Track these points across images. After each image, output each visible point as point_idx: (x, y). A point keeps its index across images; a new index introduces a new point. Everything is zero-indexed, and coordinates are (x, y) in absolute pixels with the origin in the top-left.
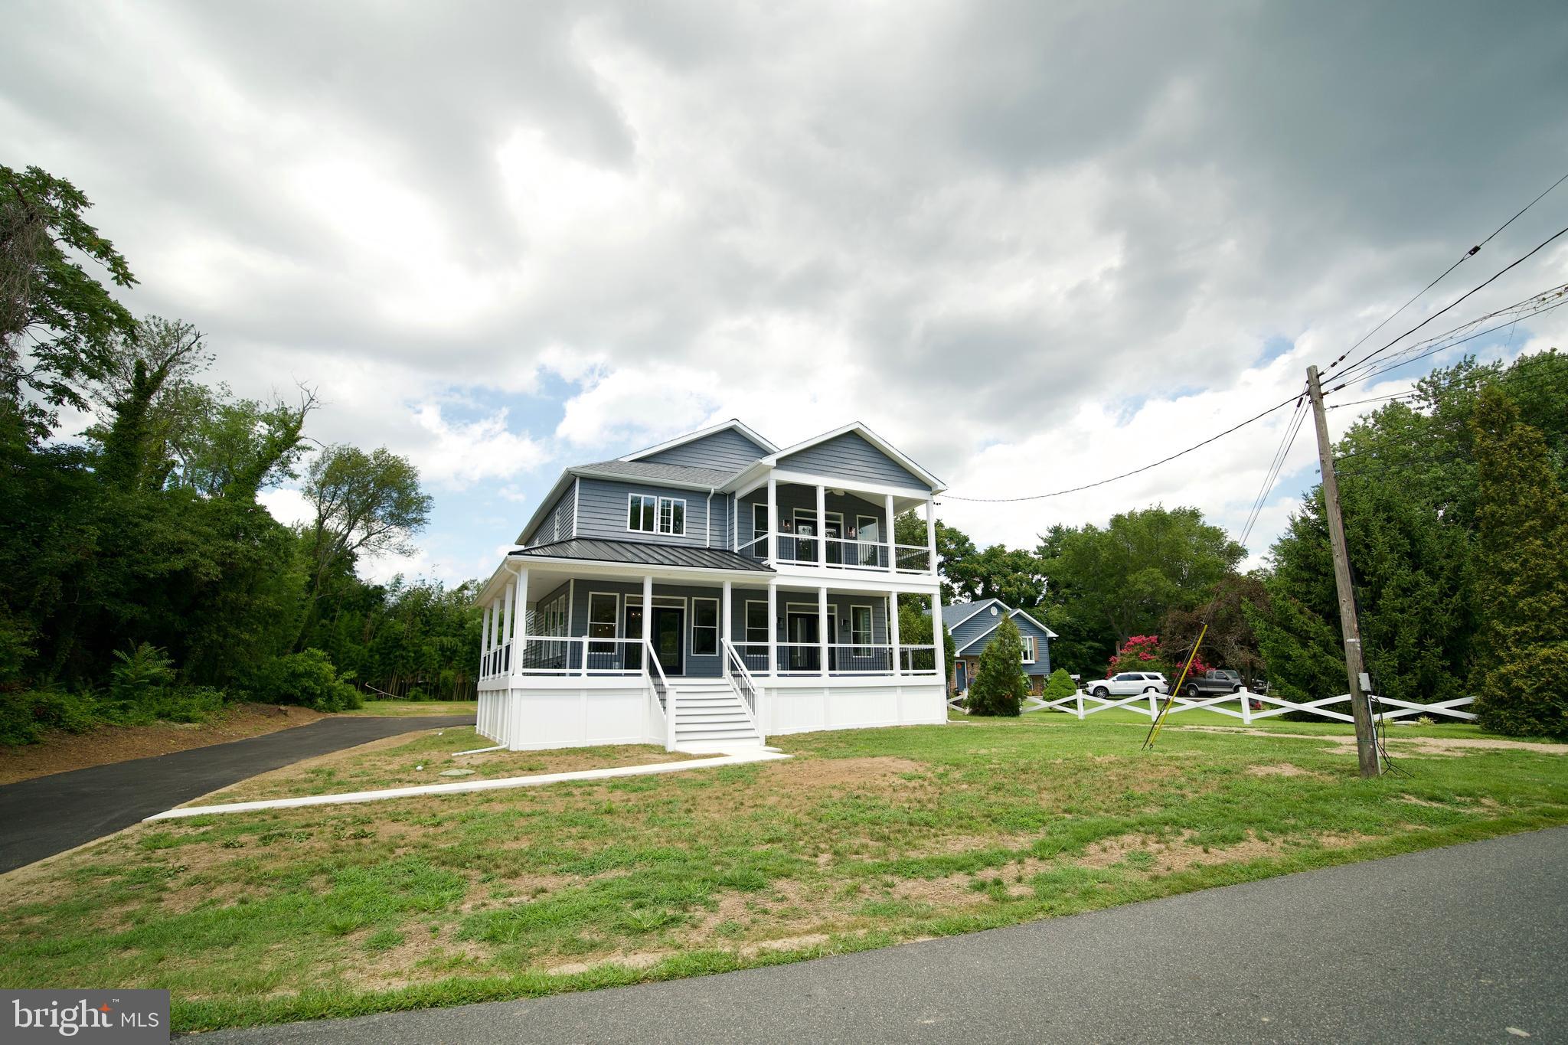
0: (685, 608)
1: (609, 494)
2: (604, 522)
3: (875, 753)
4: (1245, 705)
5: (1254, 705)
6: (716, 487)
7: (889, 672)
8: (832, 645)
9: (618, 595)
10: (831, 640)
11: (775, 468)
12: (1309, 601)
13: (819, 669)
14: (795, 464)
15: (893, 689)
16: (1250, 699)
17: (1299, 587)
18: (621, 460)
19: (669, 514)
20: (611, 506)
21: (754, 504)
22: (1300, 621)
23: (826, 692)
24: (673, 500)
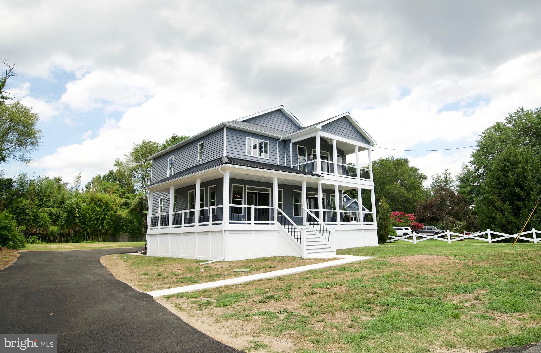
0: (270, 193)
1: (238, 136)
2: (236, 150)
3: (412, 254)
4: (489, 236)
5: (493, 236)
6: (283, 137)
7: (358, 223)
8: (324, 210)
9: (243, 186)
10: (324, 208)
11: (320, 130)
12: (500, 196)
13: (336, 221)
14: (326, 129)
15: (361, 231)
16: (491, 234)
17: (496, 191)
18: (238, 120)
19: (262, 148)
20: (240, 142)
21: (298, 146)
22: (499, 204)
23: (340, 231)
24: (264, 141)
